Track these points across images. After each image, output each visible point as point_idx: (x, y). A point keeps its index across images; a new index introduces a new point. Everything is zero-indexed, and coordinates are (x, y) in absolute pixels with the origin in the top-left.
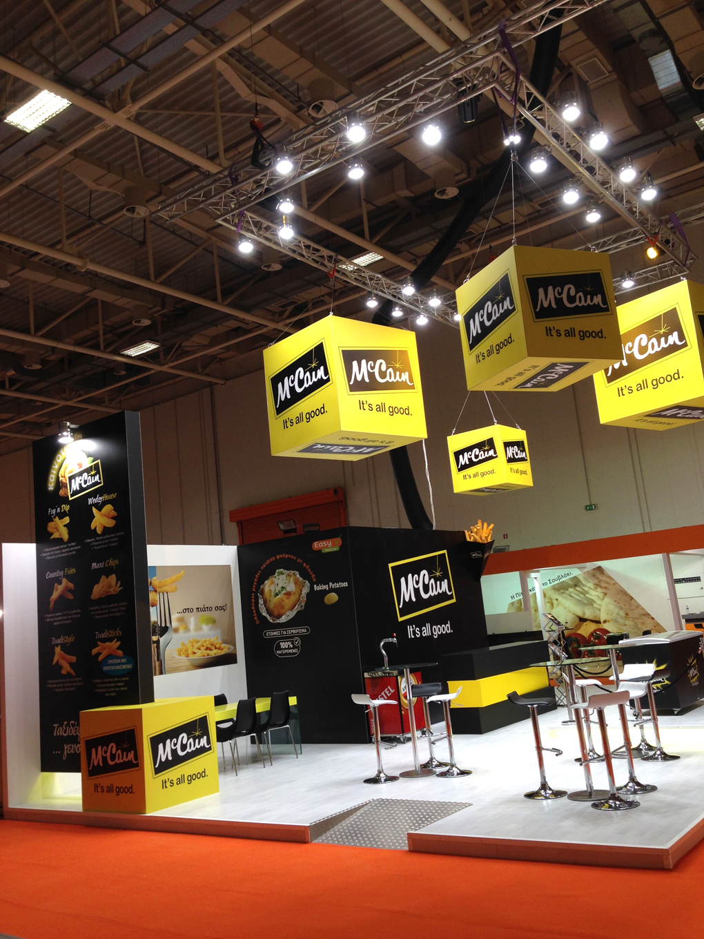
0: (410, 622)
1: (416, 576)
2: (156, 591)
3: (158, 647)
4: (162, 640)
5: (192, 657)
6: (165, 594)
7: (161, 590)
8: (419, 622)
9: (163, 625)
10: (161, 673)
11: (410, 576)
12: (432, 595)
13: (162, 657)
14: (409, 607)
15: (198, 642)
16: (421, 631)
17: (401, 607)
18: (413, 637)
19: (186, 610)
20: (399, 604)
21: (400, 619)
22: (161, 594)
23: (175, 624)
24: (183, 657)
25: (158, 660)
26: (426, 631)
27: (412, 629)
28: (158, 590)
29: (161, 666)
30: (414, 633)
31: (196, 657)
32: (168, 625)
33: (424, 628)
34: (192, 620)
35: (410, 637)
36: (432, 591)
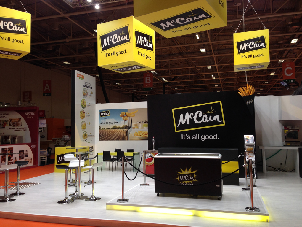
2: (127, 116)
3: (127, 132)
4: (128, 130)
5: (139, 136)
6: (131, 117)
7: (129, 116)
8: (192, 133)
9: (129, 126)
10: (128, 140)
12: (204, 122)
13: (128, 135)
15: (142, 132)
16: (191, 137)
17: (178, 126)
19: (138, 122)
22: (129, 117)
23: (133, 126)
24: (136, 136)
25: (127, 136)
28: (128, 116)
29: (128, 138)
30: (186, 137)
31: (141, 137)
32: (131, 126)
34: (140, 125)
35: (182, 139)
36: (205, 120)
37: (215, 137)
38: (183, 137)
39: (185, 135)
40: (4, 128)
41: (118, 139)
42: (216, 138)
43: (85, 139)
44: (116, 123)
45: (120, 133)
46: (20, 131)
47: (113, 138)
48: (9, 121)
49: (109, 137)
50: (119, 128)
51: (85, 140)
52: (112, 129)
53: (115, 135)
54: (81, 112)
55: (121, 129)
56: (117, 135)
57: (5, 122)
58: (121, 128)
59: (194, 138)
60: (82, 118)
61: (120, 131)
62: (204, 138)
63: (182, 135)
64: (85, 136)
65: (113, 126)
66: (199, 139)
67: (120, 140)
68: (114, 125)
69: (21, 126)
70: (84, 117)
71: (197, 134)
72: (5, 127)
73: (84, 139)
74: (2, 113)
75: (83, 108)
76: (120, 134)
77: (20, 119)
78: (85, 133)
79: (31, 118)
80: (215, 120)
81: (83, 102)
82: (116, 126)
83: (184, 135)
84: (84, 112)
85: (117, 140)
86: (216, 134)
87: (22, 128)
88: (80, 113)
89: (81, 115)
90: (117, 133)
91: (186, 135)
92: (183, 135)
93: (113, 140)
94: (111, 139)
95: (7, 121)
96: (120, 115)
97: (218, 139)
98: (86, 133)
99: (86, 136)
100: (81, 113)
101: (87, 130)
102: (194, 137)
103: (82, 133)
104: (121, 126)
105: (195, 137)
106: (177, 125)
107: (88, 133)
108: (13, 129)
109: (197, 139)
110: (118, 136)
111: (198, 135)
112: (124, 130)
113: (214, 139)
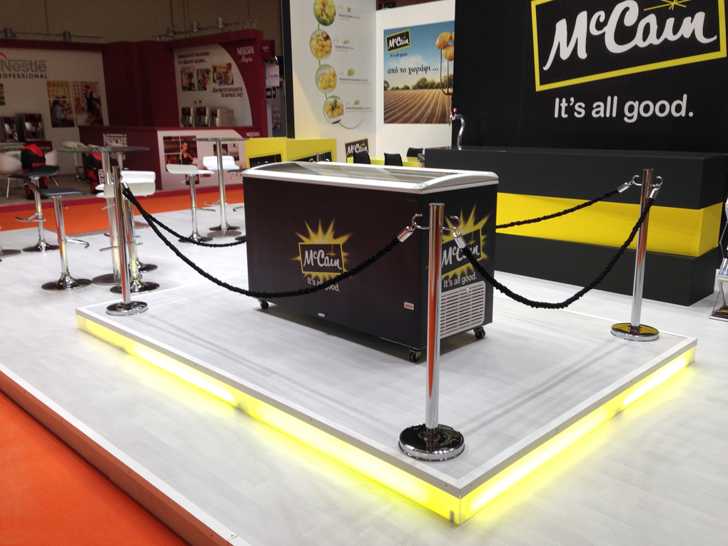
1: (600, 14)
8: (590, 94)
12: (643, 45)
16: (589, 109)
17: (546, 68)
18: (564, 116)
26: (604, 109)
27: (564, 104)
30: (570, 110)
33: (601, 104)
35: (556, 115)
36: (645, 38)
37: (678, 108)
38: (560, 107)
39: (568, 101)
41: (429, 121)
42: (683, 113)
43: (333, 116)
44: (426, 69)
45: (434, 100)
46: (231, 95)
47: (417, 115)
48: (212, 70)
49: (409, 114)
50: (433, 86)
51: (336, 120)
52: (415, 88)
53: (423, 108)
54: (315, 36)
55: (437, 88)
56: (428, 107)
57: (205, 75)
58: (439, 84)
59: (598, 113)
60: (320, 54)
61: (436, 96)
62: (635, 111)
63: (557, 100)
64: (333, 109)
65: (418, 80)
66: (614, 115)
67: (435, 123)
68: (421, 75)
70: (328, 52)
71: (609, 98)
72: (207, 86)
73: (330, 117)
74: (199, 52)
75: (324, 23)
76: (436, 104)
77: (229, 66)
78: (332, 100)
79: (249, 62)
80: (687, 36)
81: (321, 6)
82: (425, 80)
83: (564, 100)
84: (327, 38)
85: (427, 122)
86: (685, 97)
87: (236, 90)
88: (312, 39)
89: (317, 46)
90: (428, 101)
91: (572, 100)
92: (561, 102)
93: (417, 121)
94: (413, 119)
95: (208, 71)
96: (438, 42)
97: (691, 114)
98: (336, 101)
99: (336, 111)
100: (314, 42)
101: (344, 93)
102: (599, 106)
103: (322, 99)
104: (437, 80)
105: (602, 109)
106: (543, 61)
107: (344, 101)
108: (220, 90)
109: (608, 115)
110: (429, 111)
111: (616, 98)
112: (446, 90)
113: (675, 114)
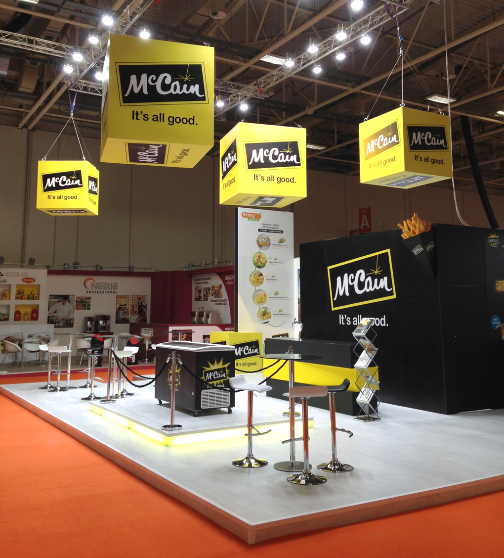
0: (342, 312)
1: (352, 275)
8: (351, 312)
11: (346, 275)
12: (368, 291)
14: (342, 300)
16: (352, 321)
17: (335, 299)
18: (343, 324)
20: (333, 298)
21: (333, 309)
27: (343, 318)
30: (345, 321)
33: (356, 318)
35: (340, 324)
36: (368, 288)
37: (383, 322)
38: (341, 318)
40: (207, 300)
42: (385, 324)
59: (355, 323)
69: (222, 297)
80: (383, 287)
86: (384, 316)
91: (345, 315)
97: (387, 325)
102: (355, 320)
105: (356, 321)
106: (334, 297)
111: (361, 316)
113: (382, 325)
